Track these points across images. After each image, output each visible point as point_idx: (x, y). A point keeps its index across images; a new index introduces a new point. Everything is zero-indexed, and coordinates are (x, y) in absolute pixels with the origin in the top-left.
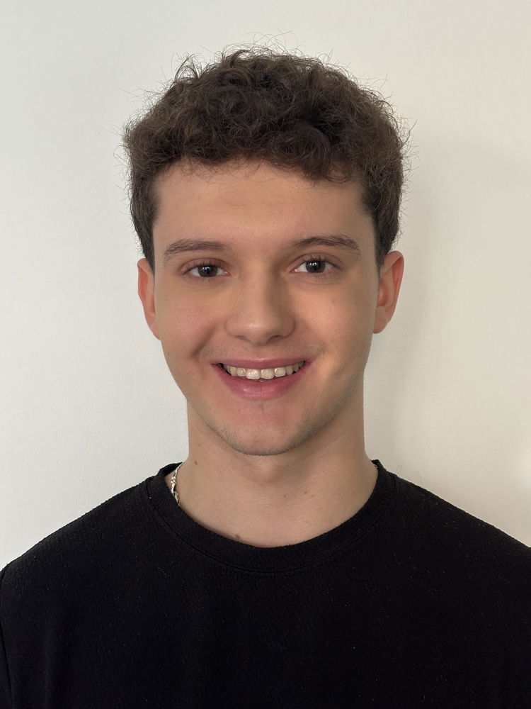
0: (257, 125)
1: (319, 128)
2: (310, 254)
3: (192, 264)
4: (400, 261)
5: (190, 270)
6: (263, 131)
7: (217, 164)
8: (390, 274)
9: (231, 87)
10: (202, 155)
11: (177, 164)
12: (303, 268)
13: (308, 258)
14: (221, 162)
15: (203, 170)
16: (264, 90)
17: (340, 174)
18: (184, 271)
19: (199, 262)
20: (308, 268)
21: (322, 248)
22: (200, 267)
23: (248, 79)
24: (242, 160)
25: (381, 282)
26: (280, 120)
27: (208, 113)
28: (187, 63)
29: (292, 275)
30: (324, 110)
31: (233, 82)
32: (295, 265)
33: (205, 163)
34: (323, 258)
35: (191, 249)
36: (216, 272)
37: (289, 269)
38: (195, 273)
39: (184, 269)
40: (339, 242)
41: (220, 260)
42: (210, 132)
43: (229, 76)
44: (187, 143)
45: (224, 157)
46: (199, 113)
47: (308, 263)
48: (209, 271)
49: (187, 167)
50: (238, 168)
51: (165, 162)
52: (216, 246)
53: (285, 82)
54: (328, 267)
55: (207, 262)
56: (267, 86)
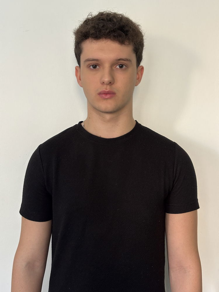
0: (108, 31)
1: (123, 32)
2: (120, 63)
3: (91, 65)
4: (143, 68)
5: (90, 66)
6: (109, 32)
7: (98, 40)
8: (140, 71)
9: (102, 21)
10: (95, 38)
11: (88, 39)
12: (118, 67)
13: (119, 64)
14: (99, 39)
15: (94, 41)
16: (110, 22)
17: (128, 43)
18: (88, 66)
19: (93, 64)
20: (119, 67)
21: (123, 61)
22: (93, 65)
23: (106, 19)
24: (104, 39)
25: (137, 73)
26: (114, 30)
27: (96, 27)
28: (90, 14)
29: (115, 69)
30: (124, 27)
31: (102, 20)
32: (116, 65)
33: (95, 39)
34: (123, 64)
35: (91, 61)
36: (96, 67)
37: (115, 67)
38: (91, 67)
39: (89, 66)
40: (127, 60)
41: (98, 64)
42: (97, 32)
43: (101, 18)
44: (91, 35)
45: (100, 38)
46: (94, 27)
47: (119, 65)
48: (95, 67)
49: (91, 40)
50: (103, 41)
51: (85, 39)
52: (97, 60)
53: (115, 20)
54: (124, 66)
55: (95, 64)
56: (110, 21)
